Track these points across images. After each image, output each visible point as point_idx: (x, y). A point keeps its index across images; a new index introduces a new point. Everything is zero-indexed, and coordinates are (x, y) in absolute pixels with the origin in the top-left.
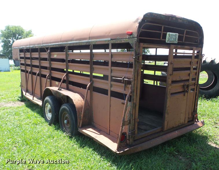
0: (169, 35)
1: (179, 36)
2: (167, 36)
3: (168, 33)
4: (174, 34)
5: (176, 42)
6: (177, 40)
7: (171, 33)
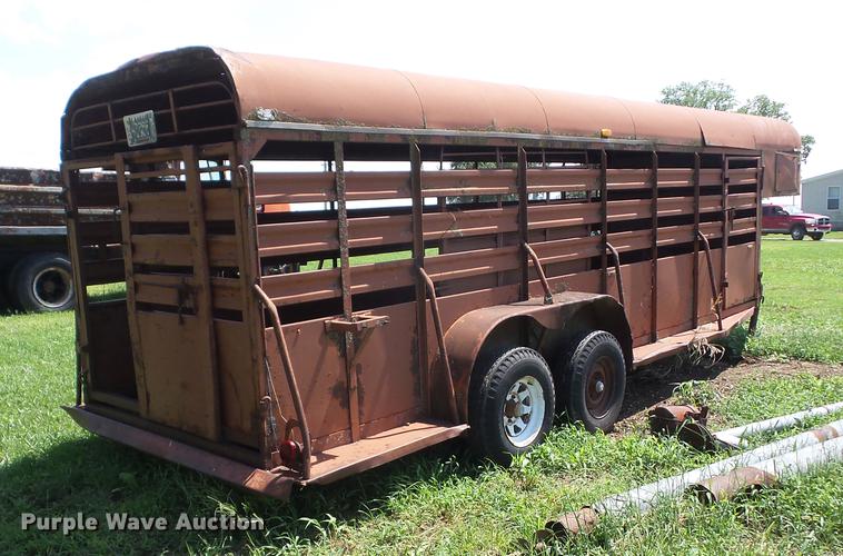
0: (130, 122)
1: (158, 119)
2: (127, 126)
3: (126, 119)
4: (143, 114)
5: (153, 139)
6: (154, 134)
7: (133, 117)
